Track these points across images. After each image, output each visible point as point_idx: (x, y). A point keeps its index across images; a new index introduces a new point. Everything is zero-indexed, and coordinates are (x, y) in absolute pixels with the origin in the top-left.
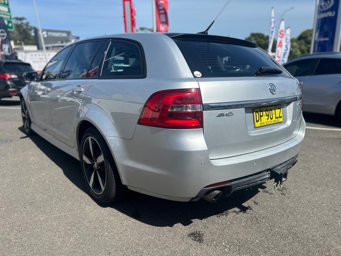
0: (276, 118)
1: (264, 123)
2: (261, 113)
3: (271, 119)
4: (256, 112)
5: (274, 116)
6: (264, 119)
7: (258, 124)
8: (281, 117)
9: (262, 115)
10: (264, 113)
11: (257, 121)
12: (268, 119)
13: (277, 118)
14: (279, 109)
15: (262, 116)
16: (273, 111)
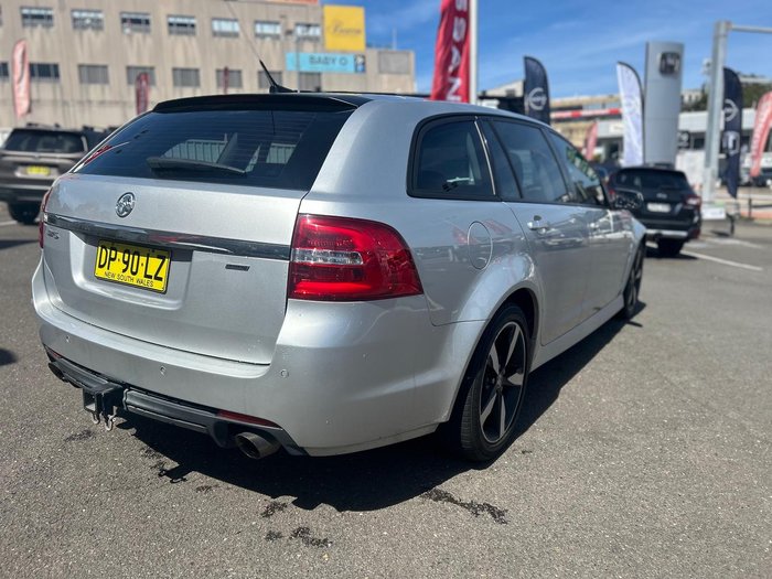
0: (146, 276)
1: (113, 276)
2: (113, 252)
3: (134, 274)
4: (103, 247)
5: (142, 270)
6: (117, 268)
7: (100, 272)
8: (160, 279)
9: (113, 256)
10: (120, 255)
11: (101, 266)
12: (124, 271)
13: (150, 277)
14: (159, 257)
15: (114, 259)
16: (143, 259)
